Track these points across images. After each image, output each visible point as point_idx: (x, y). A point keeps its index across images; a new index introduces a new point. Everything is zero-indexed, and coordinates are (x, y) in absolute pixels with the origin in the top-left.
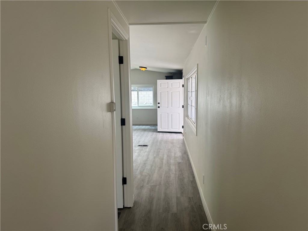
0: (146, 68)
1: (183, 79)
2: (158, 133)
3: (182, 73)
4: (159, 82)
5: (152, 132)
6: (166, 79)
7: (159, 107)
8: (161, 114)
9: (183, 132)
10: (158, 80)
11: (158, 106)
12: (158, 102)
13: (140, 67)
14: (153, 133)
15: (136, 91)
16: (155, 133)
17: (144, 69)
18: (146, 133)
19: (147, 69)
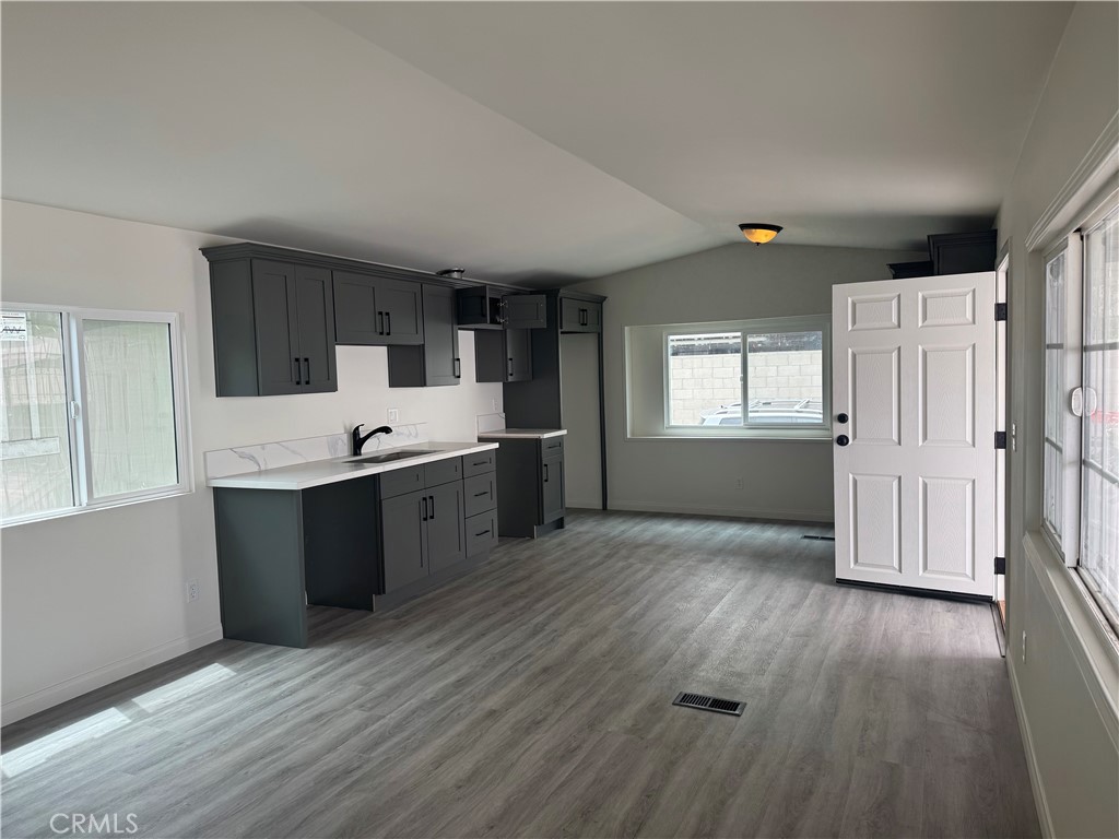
0: (777, 229)
1: (1003, 267)
2: (841, 591)
3: (996, 231)
4: (845, 295)
5: (805, 577)
6: (895, 278)
7: (843, 440)
8: (855, 482)
9: (1000, 597)
10: (836, 288)
11: (836, 436)
12: (837, 412)
13: (743, 227)
14: (807, 583)
15: (737, 351)
16: (818, 589)
17: (763, 236)
18: (768, 581)
19: (784, 236)
